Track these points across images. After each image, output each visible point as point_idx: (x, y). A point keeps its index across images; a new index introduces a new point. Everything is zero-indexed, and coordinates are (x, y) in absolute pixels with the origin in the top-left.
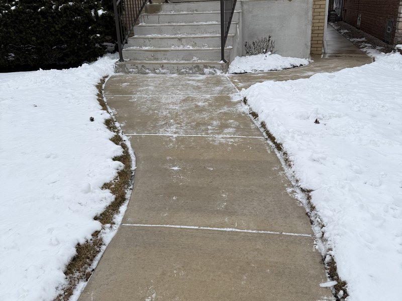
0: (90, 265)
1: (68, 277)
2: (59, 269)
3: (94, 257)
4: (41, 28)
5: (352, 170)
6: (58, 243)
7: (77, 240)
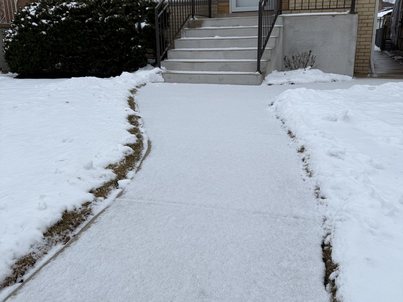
0: (72, 230)
1: (47, 238)
2: (39, 229)
3: (79, 224)
4: (87, 38)
5: (372, 165)
6: (46, 208)
7: (66, 207)
